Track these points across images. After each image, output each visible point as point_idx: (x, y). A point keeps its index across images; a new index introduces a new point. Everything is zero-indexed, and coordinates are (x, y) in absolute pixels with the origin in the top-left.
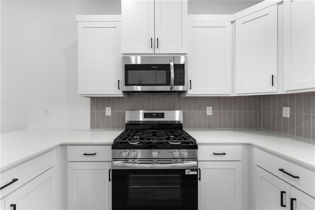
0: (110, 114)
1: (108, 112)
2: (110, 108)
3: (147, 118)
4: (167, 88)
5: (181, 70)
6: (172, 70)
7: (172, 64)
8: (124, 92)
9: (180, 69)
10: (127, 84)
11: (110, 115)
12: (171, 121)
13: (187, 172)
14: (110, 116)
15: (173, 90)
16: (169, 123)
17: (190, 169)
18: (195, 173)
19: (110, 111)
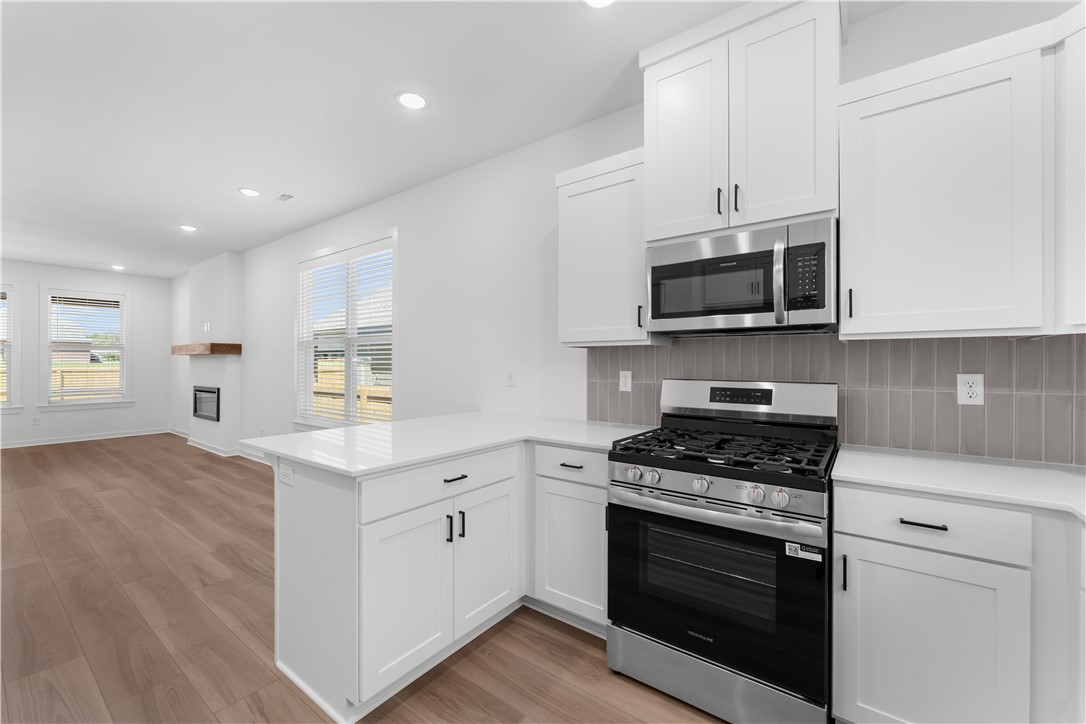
0: (628, 388)
1: (625, 381)
2: (629, 373)
3: (720, 401)
4: (768, 319)
5: (813, 262)
6: (778, 267)
7: (779, 247)
8: (655, 334)
9: (807, 261)
10: (657, 314)
11: (630, 390)
12: (795, 416)
13: (790, 549)
14: (629, 392)
15: (785, 324)
16: (791, 420)
17: (801, 545)
18: (818, 558)
19: (630, 379)
